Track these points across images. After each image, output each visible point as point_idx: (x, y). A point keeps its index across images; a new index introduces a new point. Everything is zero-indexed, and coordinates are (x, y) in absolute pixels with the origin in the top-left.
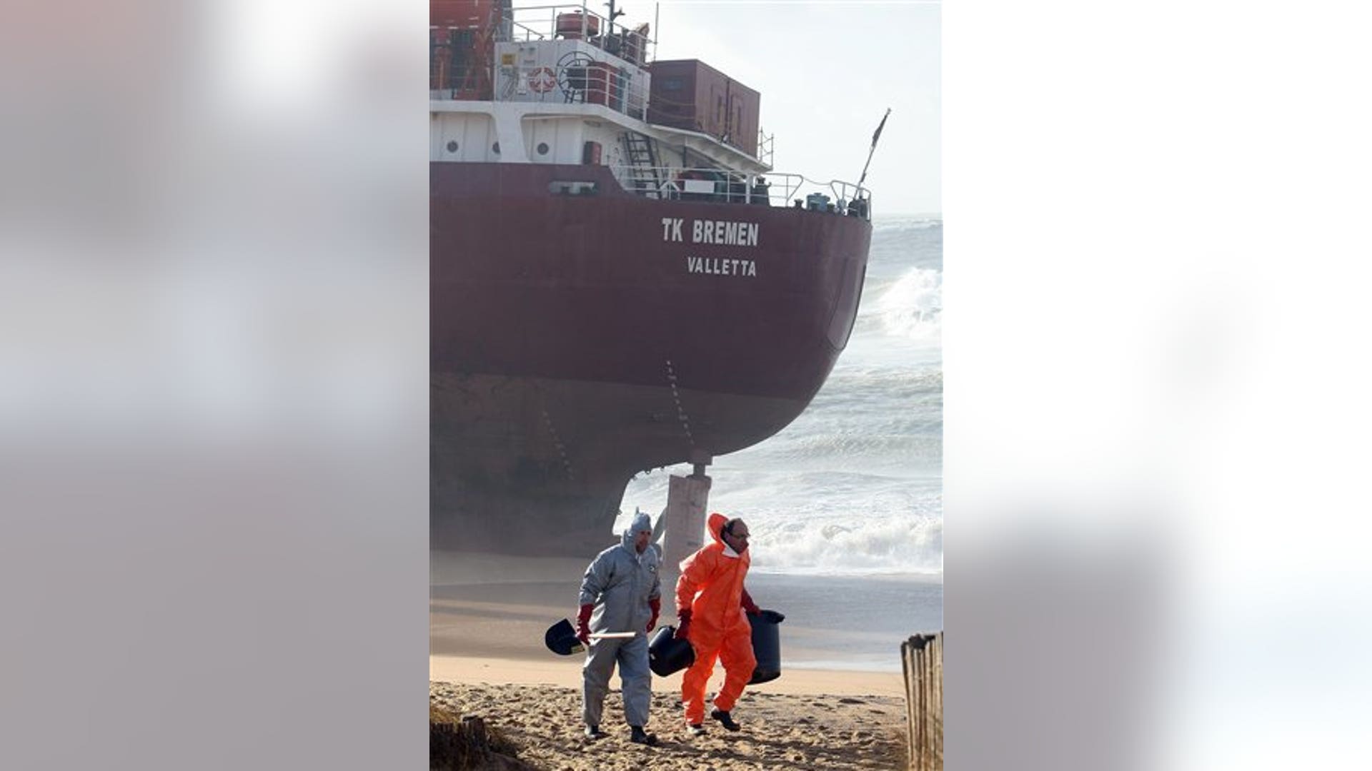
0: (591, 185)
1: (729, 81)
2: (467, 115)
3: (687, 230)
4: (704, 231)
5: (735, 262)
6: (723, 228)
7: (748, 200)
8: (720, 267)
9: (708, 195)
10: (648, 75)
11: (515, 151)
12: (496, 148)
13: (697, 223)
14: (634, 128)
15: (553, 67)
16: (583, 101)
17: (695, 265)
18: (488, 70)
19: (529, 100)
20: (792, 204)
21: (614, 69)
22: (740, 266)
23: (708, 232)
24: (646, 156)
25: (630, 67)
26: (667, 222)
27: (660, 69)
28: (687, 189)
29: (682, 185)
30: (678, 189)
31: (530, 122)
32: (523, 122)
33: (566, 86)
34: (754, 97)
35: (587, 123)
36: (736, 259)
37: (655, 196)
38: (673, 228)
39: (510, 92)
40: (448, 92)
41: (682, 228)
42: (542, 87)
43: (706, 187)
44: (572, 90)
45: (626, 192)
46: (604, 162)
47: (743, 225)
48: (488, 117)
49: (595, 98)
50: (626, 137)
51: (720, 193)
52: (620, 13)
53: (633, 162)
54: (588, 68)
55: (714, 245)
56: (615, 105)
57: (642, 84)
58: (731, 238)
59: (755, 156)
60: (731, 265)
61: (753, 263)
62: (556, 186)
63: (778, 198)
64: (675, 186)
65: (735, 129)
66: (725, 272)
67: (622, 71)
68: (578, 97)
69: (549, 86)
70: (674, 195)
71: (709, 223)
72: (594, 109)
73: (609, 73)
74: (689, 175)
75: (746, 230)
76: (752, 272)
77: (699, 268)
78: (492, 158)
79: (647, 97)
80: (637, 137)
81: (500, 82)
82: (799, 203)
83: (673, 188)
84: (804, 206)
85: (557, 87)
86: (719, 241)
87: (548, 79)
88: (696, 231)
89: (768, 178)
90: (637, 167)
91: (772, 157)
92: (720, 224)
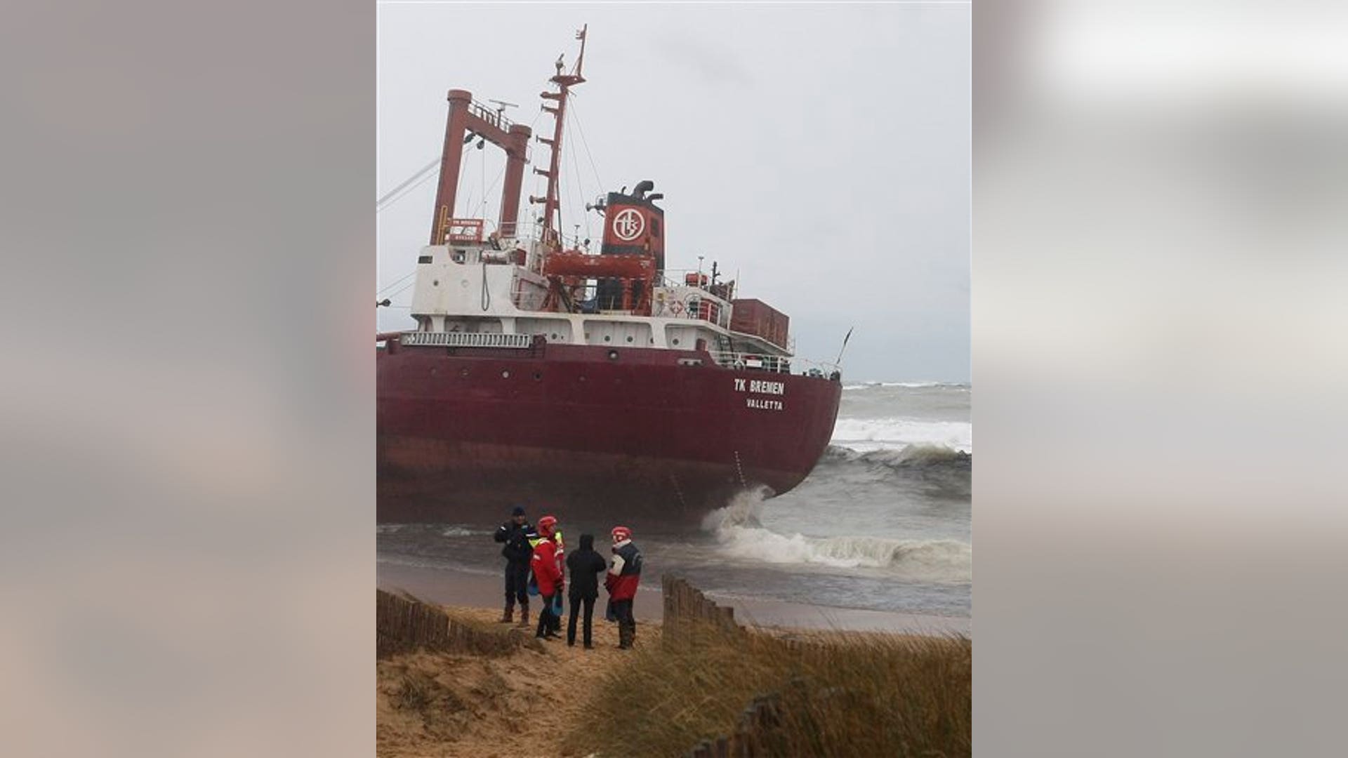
0: (699, 361)
1: (772, 310)
2: (637, 324)
3: (747, 385)
4: (756, 386)
5: (771, 402)
6: (766, 385)
7: (779, 371)
8: (764, 404)
9: (759, 368)
10: (731, 306)
11: (661, 342)
12: (652, 341)
13: (753, 382)
14: (723, 332)
15: (681, 300)
16: (696, 318)
17: (751, 403)
18: (649, 301)
19: (670, 317)
20: (801, 374)
21: (715, 303)
22: (774, 405)
23: (758, 387)
24: (728, 347)
25: (723, 302)
26: (737, 381)
27: (737, 304)
28: (748, 365)
29: (745, 363)
30: (743, 364)
31: (670, 328)
32: (666, 328)
33: (688, 310)
34: (787, 318)
35: (700, 330)
36: (772, 400)
37: (733, 368)
38: (740, 384)
39: (660, 312)
40: (629, 312)
41: (745, 384)
42: (676, 310)
43: (758, 364)
44: (691, 312)
45: (716, 365)
46: (706, 350)
47: (776, 384)
48: (648, 326)
49: (701, 317)
50: (717, 336)
51: (765, 367)
52: (719, 274)
53: (722, 350)
54: (700, 301)
55: (761, 393)
56: (713, 321)
57: (727, 310)
58: (769, 390)
59: (785, 348)
60: (769, 404)
61: (780, 404)
62: (681, 361)
63: (794, 371)
64: (741, 362)
65: (775, 334)
66: (767, 408)
67: (719, 304)
68: (695, 316)
69: (680, 310)
70: (742, 367)
71: (759, 382)
72: (702, 323)
73: (710, 305)
74: (749, 358)
75: (777, 386)
76: (780, 407)
77: (753, 405)
78: (650, 346)
79: (730, 317)
80: (724, 337)
81: (655, 307)
82: (805, 374)
83: (740, 364)
84: (808, 375)
85: (683, 311)
86: (763, 391)
87: (679, 307)
88: (752, 386)
89: (790, 360)
90: (724, 352)
91: (794, 350)
92: (764, 383)
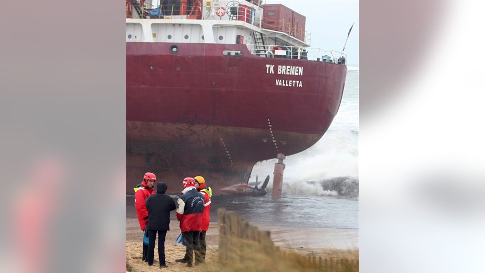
0: (239, 52)
1: (293, 12)
2: (192, 25)
3: (276, 69)
4: (282, 70)
5: (294, 82)
6: (290, 69)
7: (299, 58)
8: (288, 83)
9: (284, 56)
10: (262, 10)
11: (210, 39)
12: (203, 38)
13: (280, 66)
14: (256, 30)
15: (224, 7)
16: (236, 20)
17: (279, 83)
18: (200, 8)
19: (216, 19)
20: (316, 60)
21: (249, 8)
22: (296, 83)
23: (284, 70)
24: (261, 41)
25: (255, 7)
26: (268, 66)
27: (266, 8)
28: (276, 54)
29: (274, 52)
30: (272, 54)
31: (216, 28)
32: (213, 28)
33: (230, 14)
34: (303, 18)
35: (238, 28)
36: (294, 80)
37: (265, 56)
38: (270, 68)
39: (209, 16)
40: (185, 16)
41: (274, 68)
42: (220, 14)
43: (283, 53)
44: (232, 15)
45: (252, 54)
46: (244, 43)
47: (297, 67)
48: (200, 26)
49: (240, 19)
50: (253, 33)
51: (288, 55)
53: (256, 43)
54: (238, 7)
55: (286, 75)
56: (248, 21)
57: (259, 13)
58: (292, 72)
59: (304, 41)
60: (293, 83)
61: (301, 82)
62: (225, 53)
63: (311, 57)
64: (271, 52)
65: (295, 31)
66: (290, 85)
67: (252, 9)
68: (235, 18)
69: (223, 15)
70: (271, 56)
71: (284, 67)
72: (240, 23)
73: (246, 9)
74: (276, 48)
75: (298, 69)
76: (301, 85)
77: (280, 84)
78: (201, 41)
79: (261, 18)
80: (257, 34)
81: (205, 12)
82: (318, 59)
83: (270, 53)
84: (321, 60)
85: (226, 14)
86: (288, 73)
87: (223, 11)
88: (279, 70)
89: (307, 49)
90: (257, 45)
91: (310, 41)
92: (288, 67)
